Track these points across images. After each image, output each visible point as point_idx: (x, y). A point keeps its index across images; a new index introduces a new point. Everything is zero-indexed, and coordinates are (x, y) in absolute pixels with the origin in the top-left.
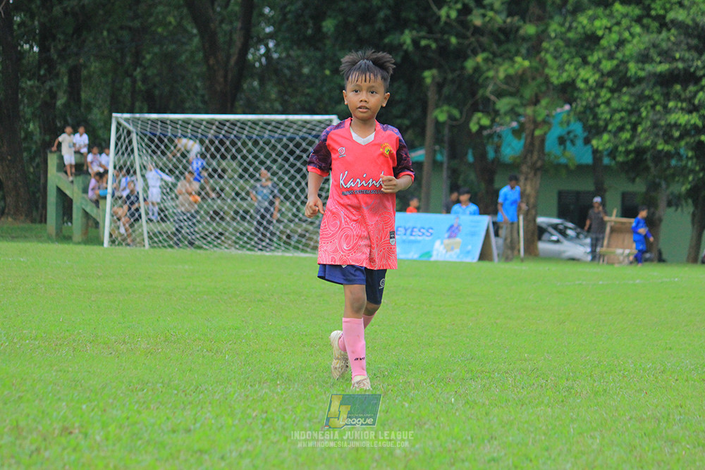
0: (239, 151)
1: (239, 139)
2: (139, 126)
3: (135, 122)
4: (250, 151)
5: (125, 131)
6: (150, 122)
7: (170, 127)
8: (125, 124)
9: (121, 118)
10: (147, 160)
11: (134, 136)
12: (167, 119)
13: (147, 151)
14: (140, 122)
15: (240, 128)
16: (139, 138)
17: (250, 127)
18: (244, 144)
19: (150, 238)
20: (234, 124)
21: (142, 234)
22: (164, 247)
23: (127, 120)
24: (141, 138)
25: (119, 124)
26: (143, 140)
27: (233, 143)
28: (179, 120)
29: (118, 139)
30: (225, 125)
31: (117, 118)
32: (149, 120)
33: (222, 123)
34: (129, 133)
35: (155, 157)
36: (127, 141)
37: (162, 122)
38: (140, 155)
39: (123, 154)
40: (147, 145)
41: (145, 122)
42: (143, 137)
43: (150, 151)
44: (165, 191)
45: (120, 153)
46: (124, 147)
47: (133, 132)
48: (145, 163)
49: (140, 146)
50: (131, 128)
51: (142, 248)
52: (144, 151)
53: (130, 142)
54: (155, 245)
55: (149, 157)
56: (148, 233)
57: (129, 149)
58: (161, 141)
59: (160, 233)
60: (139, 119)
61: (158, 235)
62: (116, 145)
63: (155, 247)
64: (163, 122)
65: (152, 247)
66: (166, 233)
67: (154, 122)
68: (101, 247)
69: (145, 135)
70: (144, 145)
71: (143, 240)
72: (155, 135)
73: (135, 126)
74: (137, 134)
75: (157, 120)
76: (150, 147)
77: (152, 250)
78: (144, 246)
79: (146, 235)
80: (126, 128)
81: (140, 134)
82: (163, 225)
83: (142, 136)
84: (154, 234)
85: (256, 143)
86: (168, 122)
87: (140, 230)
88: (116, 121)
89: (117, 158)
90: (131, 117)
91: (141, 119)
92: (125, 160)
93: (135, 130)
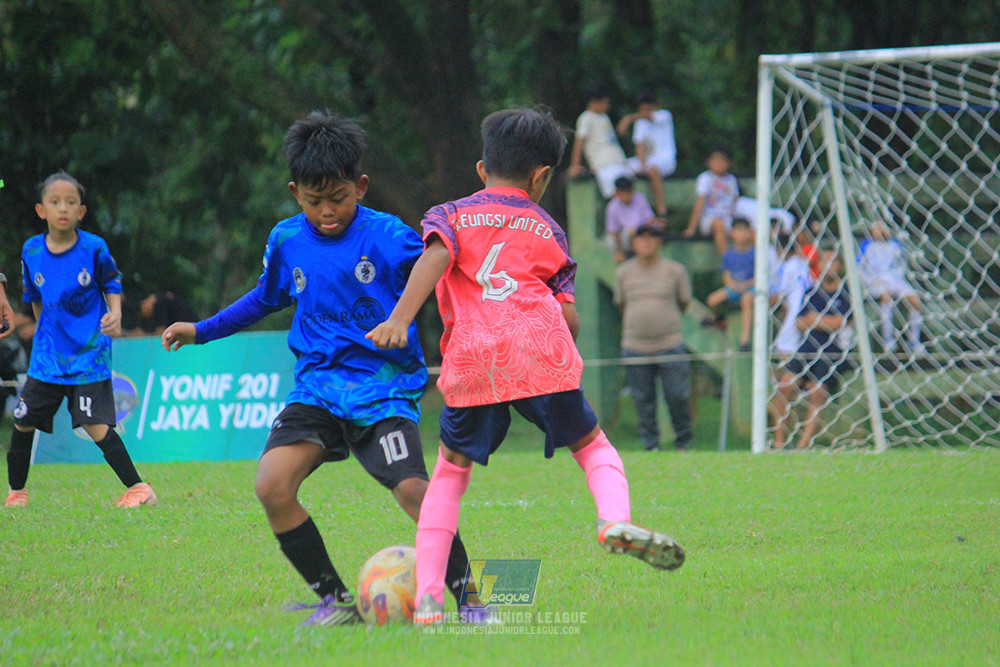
2: (843, 86)
3: (829, 75)
5: (800, 105)
6: (872, 74)
7: (934, 85)
8: (800, 84)
9: (786, 67)
10: (870, 189)
11: (826, 118)
12: (926, 62)
13: (868, 162)
14: (844, 76)
16: (840, 122)
19: (888, 418)
21: (864, 411)
22: (935, 444)
23: (803, 72)
24: (846, 121)
25: (780, 86)
26: (856, 131)
28: (960, 60)
29: (780, 129)
31: (772, 66)
32: (869, 66)
34: (811, 109)
35: (892, 178)
36: (806, 133)
37: (907, 70)
38: (845, 174)
39: (796, 173)
40: (866, 141)
41: (860, 73)
42: (854, 119)
43: (875, 160)
44: (925, 276)
45: (788, 171)
46: (798, 154)
47: (822, 106)
48: (863, 197)
49: (844, 147)
50: (816, 94)
51: (867, 452)
52: (859, 161)
53: (817, 138)
54: (906, 439)
55: (875, 180)
56: (883, 404)
57: (814, 158)
58: (910, 128)
59: (916, 401)
60: (838, 67)
61: (913, 408)
62: (775, 147)
63: (904, 445)
64: (915, 70)
65: (894, 445)
66: (935, 401)
67: (887, 71)
68: (745, 453)
69: (862, 114)
70: (856, 142)
71: (868, 426)
72: (891, 112)
73: (830, 88)
74: (836, 113)
75: (896, 65)
76: (874, 148)
77: (899, 454)
78: (871, 443)
79: (875, 413)
80: (801, 96)
81: (843, 110)
82: (928, 378)
83: (851, 112)
84: (902, 407)
86: (929, 69)
87: (858, 398)
88: (770, 75)
89: (777, 186)
90: (815, 63)
91: (846, 66)
92: (803, 192)
93: (828, 101)
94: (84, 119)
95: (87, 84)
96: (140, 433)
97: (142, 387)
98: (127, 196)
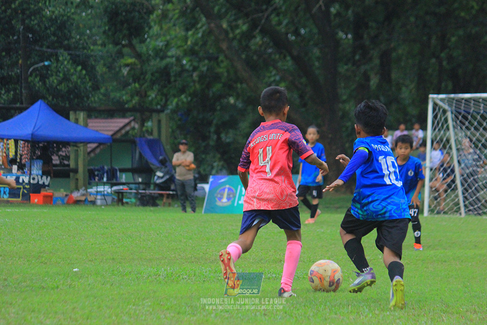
2: (454, 105)
3: (450, 101)
5: (441, 110)
6: (463, 102)
7: (482, 105)
8: (441, 104)
9: (437, 98)
11: (449, 115)
12: (480, 98)
13: (461, 128)
14: (455, 101)
16: (454, 116)
21: (458, 203)
23: (442, 100)
24: (455, 115)
25: (435, 105)
26: (458, 118)
29: (435, 117)
31: (433, 99)
32: (463, 99)
34: (445, 112)
35: (469, 133)
36: (443, 119)
37: (474, 100)
38: (455, 132)
39: (439, 130)
40: (461, 122)
41: (459, 101)
43: (464, 127)
45: (437, 130)
46: (440, 125)
47: (448, 111)
48: (459, 139)
49: (455, 123)
50: (446, 107)
51: (459, 216)
52: (459, 128)
53: (446, 120)
55: (463, 133)
57: (445, 126)
58: (475, 118)
60: (453, 99)
62: (433, 123)
64: (476, 101)
67: (468, 101)
69: (460, 113)
70: (458, 122)
71: (459, 208)
72: (469, 113)
73: (450, 105)
74: (452, 113)
75: (471, 99)
76: (464, 124)
77: (468, 217)
78: (460, 214)
79: (462, 204)
80: (442, 107)
81: (454, 112)
83: (457, 114)
86: (481, 100)
87: (457, 200)
88: (432, 101)
89: (434, 134)
90: (446, 97)
91: (456, 99)
92: (441, 137)
93: (450, 109)
94: (218, 108)
95: (220, 97)
96: (236, 204)
97: (236, 190)
98: (231, 131)
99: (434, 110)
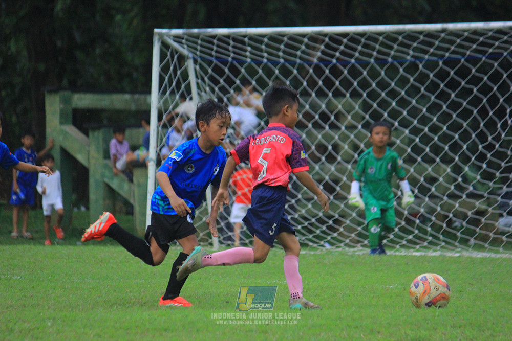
0: (364, 85)
1: (365, 65)
2: (199, 48)
3: (192, 41)
4: (383, 85)
5: (176, 58)
6: (215, 41)
7: (249, 48)
8: (176, 45)
9: (168, 35)
11: (190, 66)
12: (245, 36)
14: (200, 42)
15: (365, 46)
16: (198, 67)
17: (382, 44)
18: (374, 74)
19: (220, 231)
20: (354, 39)
23: (177, 38)
24: (201, 67)
25: (165, 46)
26: (206, 72)
27: (354, 72)
28: (263, 36)
29: (164, 69)
30: (340, 43)
31: (160, 35)
32: (214, 37)
33: (335, 39)
34: (182, 59)
35: (225, 99)
36: (179, 73)
37: (234, 40)
38: (200, 96)
39: (173, 93)
40: (212, 79)
41: (210, 39)
42: (205, 66)
43: (216, 89)
45: (168, 92)
46: (174, 84)
47: (188, 58)
49: (200, 81)
50: (185, 51)
52: (208, 89)
53: (185, 76)
54: (230, 242)
57: (183, 86)
58: (236, 72)
60: (198, 37)
62: (162, 80)
64: (239, 40)
67: (224, 39)
69: (210, 63)
70: (207, 79)
72: (225, 63)
73: (192, 48)
74: (195, 62)
75: (228, 37)
76: (216, 82)
78: (211, 244)
80: (177, 52)
81: (199, 60)
83: (203, 62)
84: (228, 225)
85: (392, 71)
86: (246, 39)
87: (204, 219)
88: (159, 40)
89: (162, 101)
90: (184, 34)
91: (201, 37)
93: (191, 55)
99: (163, 56)
